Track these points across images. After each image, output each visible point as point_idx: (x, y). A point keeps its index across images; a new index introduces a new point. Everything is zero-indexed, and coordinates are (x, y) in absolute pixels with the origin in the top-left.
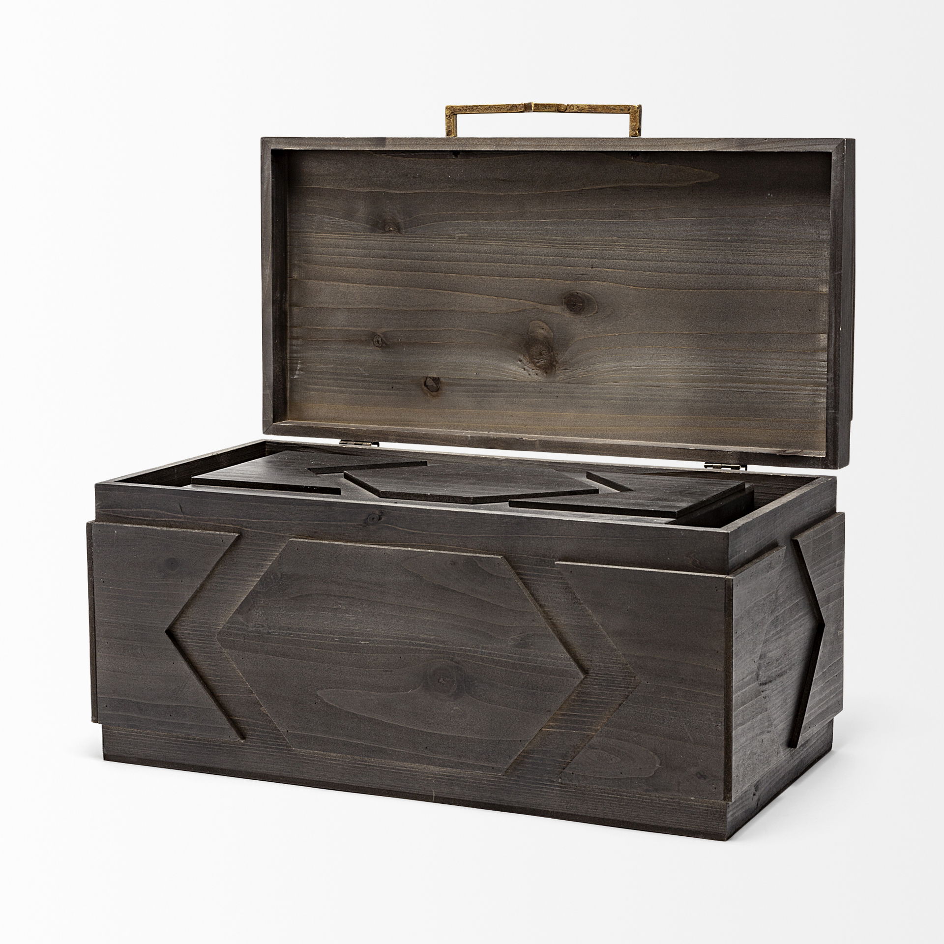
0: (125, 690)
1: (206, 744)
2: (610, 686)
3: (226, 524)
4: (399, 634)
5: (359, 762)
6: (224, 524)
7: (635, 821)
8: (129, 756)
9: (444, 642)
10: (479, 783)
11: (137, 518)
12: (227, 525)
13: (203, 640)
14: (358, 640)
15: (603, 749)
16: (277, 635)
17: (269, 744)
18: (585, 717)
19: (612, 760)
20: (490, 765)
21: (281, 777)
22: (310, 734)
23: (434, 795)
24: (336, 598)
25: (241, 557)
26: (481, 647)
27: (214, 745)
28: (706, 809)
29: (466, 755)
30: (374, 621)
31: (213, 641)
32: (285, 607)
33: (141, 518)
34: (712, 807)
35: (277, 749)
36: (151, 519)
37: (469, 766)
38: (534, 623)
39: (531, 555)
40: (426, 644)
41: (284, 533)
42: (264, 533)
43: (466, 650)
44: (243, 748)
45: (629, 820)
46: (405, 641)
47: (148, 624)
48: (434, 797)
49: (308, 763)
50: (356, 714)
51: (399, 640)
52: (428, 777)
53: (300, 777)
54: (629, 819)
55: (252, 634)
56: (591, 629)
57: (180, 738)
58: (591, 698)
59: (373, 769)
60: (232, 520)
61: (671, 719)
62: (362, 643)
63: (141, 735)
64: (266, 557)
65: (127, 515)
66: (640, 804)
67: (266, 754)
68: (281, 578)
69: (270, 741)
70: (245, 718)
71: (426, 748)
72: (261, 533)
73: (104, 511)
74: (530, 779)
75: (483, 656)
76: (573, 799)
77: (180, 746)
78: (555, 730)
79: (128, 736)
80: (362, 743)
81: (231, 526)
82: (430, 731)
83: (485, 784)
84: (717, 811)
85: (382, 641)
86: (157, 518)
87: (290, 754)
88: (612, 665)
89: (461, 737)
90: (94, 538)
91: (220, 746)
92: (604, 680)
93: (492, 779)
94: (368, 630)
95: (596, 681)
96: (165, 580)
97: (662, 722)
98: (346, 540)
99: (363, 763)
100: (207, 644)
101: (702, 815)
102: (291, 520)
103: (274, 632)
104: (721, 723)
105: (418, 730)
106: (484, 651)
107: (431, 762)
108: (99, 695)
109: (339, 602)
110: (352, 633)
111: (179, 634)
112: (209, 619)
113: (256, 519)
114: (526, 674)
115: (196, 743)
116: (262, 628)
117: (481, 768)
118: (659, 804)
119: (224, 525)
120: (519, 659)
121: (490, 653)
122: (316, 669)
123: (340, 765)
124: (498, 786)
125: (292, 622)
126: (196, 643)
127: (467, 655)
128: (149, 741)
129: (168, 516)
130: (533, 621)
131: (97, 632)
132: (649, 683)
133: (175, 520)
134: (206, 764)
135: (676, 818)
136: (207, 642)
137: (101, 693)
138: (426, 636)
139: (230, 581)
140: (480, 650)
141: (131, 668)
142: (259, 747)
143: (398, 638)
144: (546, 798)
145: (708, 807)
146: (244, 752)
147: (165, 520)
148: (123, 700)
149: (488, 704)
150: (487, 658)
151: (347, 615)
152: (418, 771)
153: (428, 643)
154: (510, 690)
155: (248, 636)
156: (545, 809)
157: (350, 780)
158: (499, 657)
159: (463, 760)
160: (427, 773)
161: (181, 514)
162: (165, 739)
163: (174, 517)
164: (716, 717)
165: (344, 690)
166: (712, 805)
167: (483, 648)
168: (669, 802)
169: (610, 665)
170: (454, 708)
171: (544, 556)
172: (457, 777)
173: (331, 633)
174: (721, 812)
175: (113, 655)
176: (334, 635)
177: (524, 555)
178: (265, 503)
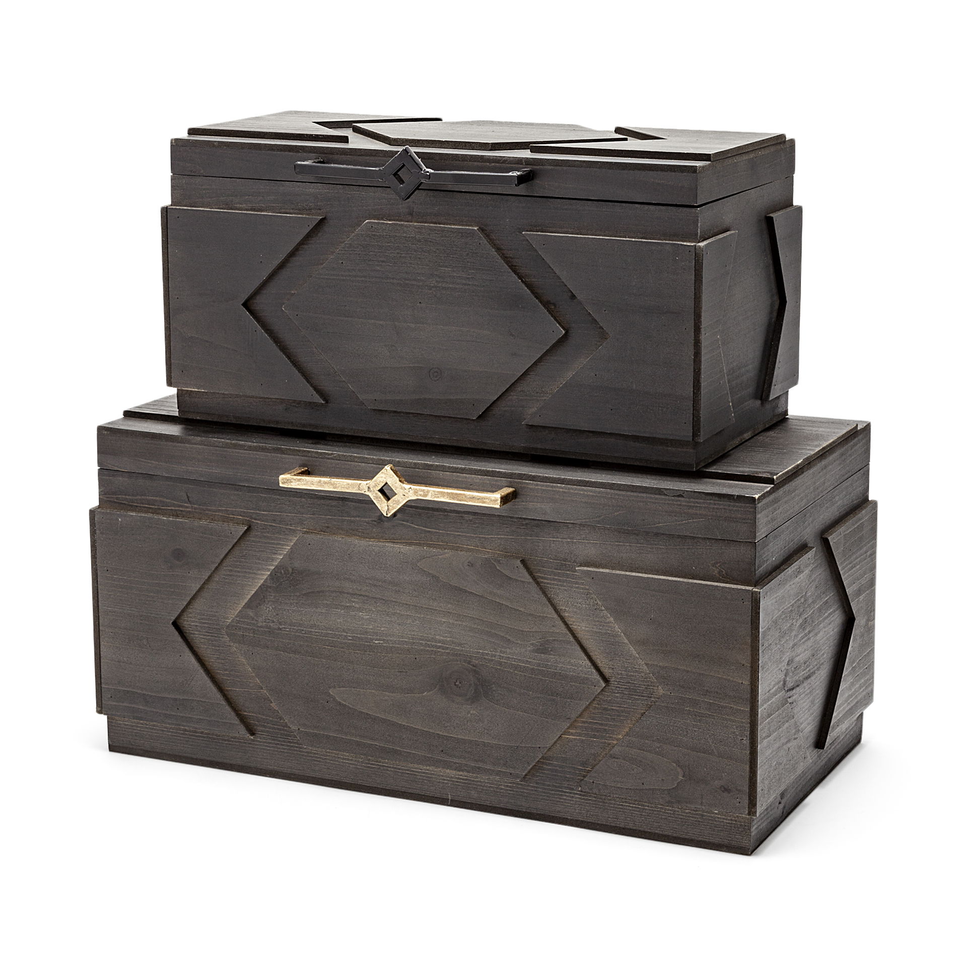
0: (130, 682)
1: (214, 739)
2: (633, 695)
4: (414, 635)
5: (373, 762)
6: (233, 515)
7: (656, 831)
8: (135, 747)
9: (462, 644)
10: (497, 788)
11: (142, 505)
12: (235, 517)
13: (211, 633)
14: (373, 639)
15: (624, 759)
16: (287, 631)
17: (279, 741)
18: (606, 725)
19: (633, 770)
20: (508, 771)
21: (292, 774)
22: (322, 733)
23: (450, 798)
24: (349, 596)
25: (251, 550)
26: (499, 651)
27: (223, 740)
28: (730, 822)
29: (483, 759)
30: (389, 621)
31: (222, 634)
32: (297, 603)
33: (146, 506)
34: (736, 821)
35: (288, 746)
36: (156, 507)
37: (486, 771)
38: (554, 628)
39: (551, 559)
40: (442, 646)
41: (295, 527)
42: (275, 526)
43: (483, 653)
44: (254, 744)
45: (650, 831)
46: (421, 641)
47: (153, 615)
48: (450, 801)
49: (319, 761)
50: (370, 714)
51: (415, 641)
52: (444, 780)
53: (312, 776)
54: (650, 829)
55: (262, 629)
56: (613, 636)
57: (187, 731)
58: (613, 706)
59: (388, 770)
60: (242, 512)
61: (695, 731)
62: (376, 642)
63: (147, 726)
64: (277, 551)
65: (132, 502)
66: (662, 815)
67: (277, 751)
68: (292, 573)
69: (281, 738)
70: (255, 713)
71: (442, 751)
72: (271, 526)
73: (107, 498)
74: (549, 785)
75: (501, 660)
76: (593, 807)
77: (187, 739)
78: (575, 737)
79: (133, 728)
80: (376, 743)
81: (240, 517)
82: (446, 734)
83: (502, 789)
84: (741, 825)
85: (397, 642)
86: (163, 506)
87: (302, 752)
88: (635, 674)
89: (477, 741)
90: (97, 526)
91: (229, 741)
92: (625, 688)
93: (510, 785)
94: (382, 629)
95: (618, 689)
96: (171, 570)
97: (685, 733)
99: (377, 763)
100: (216, 637)
101: (726, 829)
102: (303, 514)
103: (285, 628)
104: (747, 736)
105: (434, 733)
106: (502, 655)
107: (447, 765)
108: (103, 686)
109: (352, 600)
110: (366, 632)
111: (186, 626)
112: (217, 612)
113: (266, 511)
114: (546, 680)
115: (204, 737)
116: (273, 624)
117: (498, 773)
118: (681, 815)
119: (232, 516)
120: (539, 665)
121: (509, 657)
122: (328, 667)
123: (353, 764)
124: (517, 791)
125: (304, 619)
126: (204, 635)
127: (485, 658)
128: (156, 733)
129: (174, 505)
130: (553, 626)
131: (101, 621)
132: (672, 694)
133: (181, 509)
134: (214, 759)
135: (699, 831)
136: (216, 635)
137: (106, 684)
138: (442, 638)
139: (238, 574)
140: (498, 654)
141: (137, 659)
142: (270, 743)
143: (413, 639)
144: (565, 805)
145: (731, 820)
146: (254, 748)
147: (172, 509)
148: (128, 692)
149: (506, 710)
150: (505, 662)
151: (361, 614)
152: (434, 774)
153: (445, 645)
154: (529, 696)
155: (258, 630)
156: (564, 817)
157: (363, 780)
158: (517, 662)
159: (480, 765)
160: (442, 776)
161: (188, 503)
162: (172, 732)
163: (181, 506)
164: (740, 730)
165: (358, 690)
166: (736, 819)
167: (501, 652)
168: (692, 814)
169: (632, 674)
170: (471, 712)
171: (565, 560)
172: (473, 781)
173: (344, 631)
174: (745, 826)
175: (118, 645)
176: (347, 633)
177: (544, 558)
178: (275, 495)
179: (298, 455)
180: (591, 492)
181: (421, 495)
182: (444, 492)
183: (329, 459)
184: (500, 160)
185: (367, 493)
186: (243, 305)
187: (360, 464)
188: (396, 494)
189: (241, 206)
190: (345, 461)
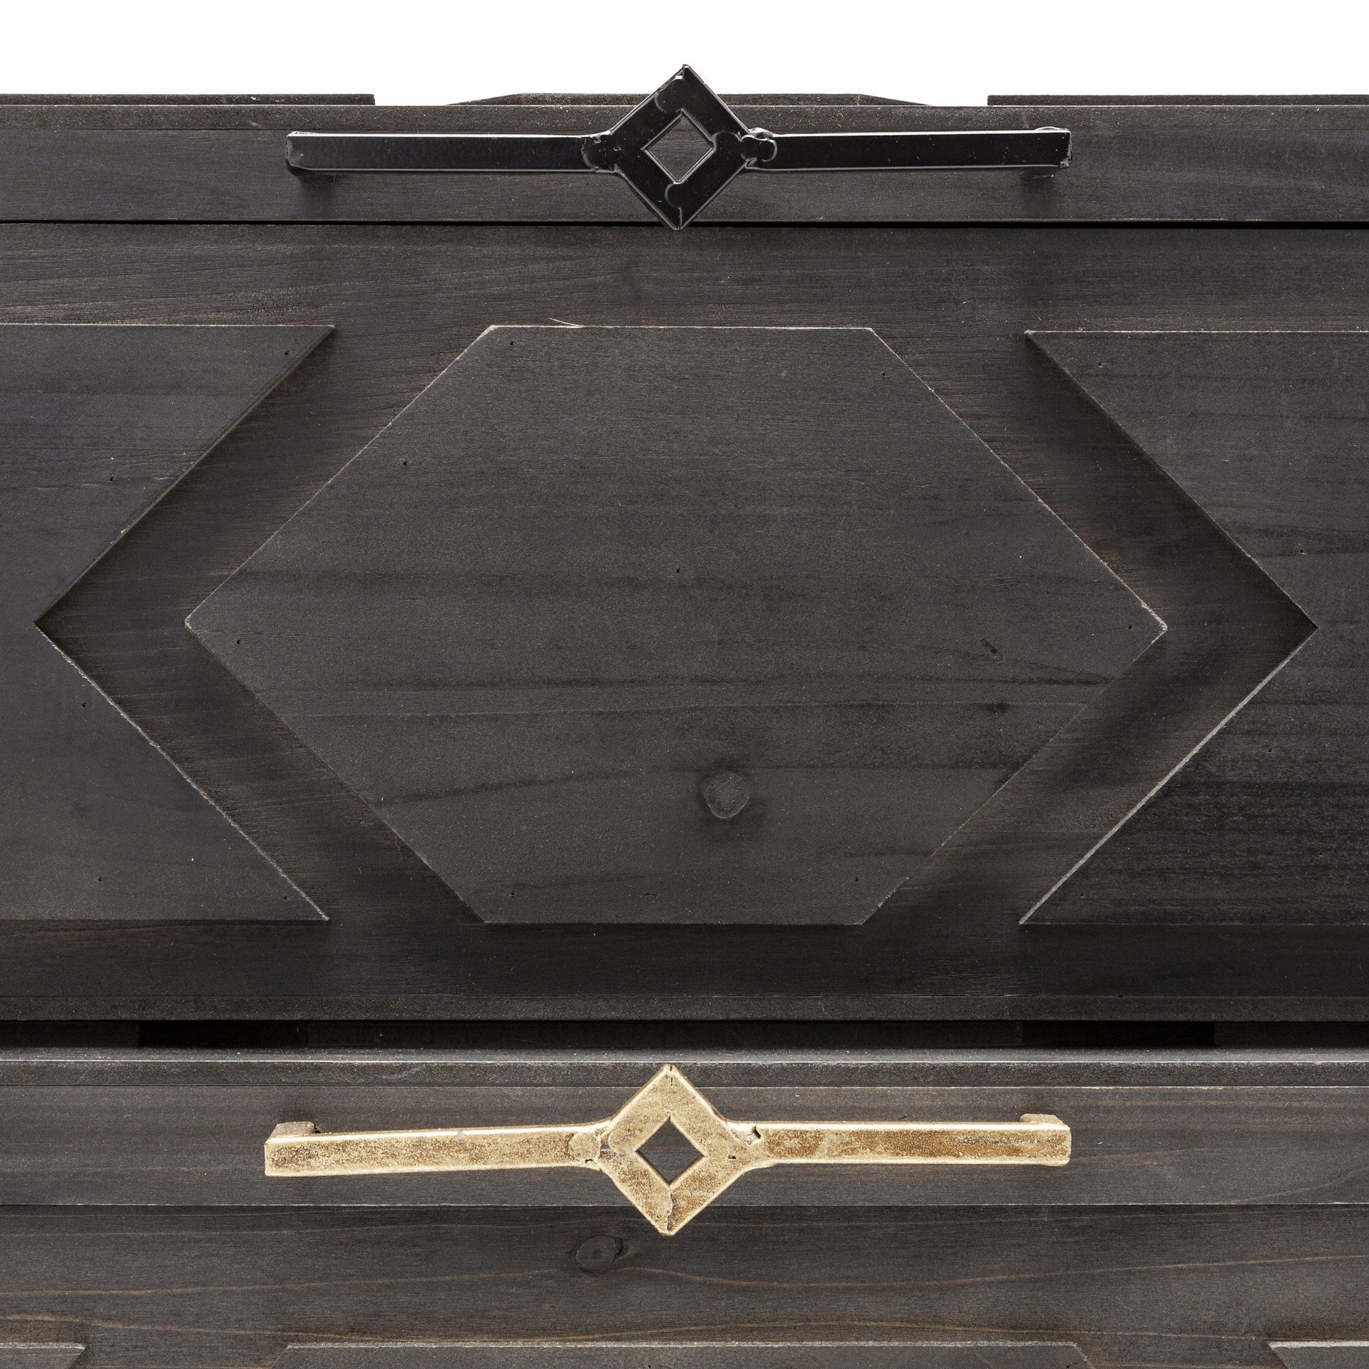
3: (25, 1312)
6: (19, 1313)
12: (29, 1318)
39: (1170, 1330)
41: (255, 1328)
42: (179, 1334)
60: (54, 1298)
72: (166, 1333)
81: (47, 1318)
98: (493, 1332)
119: (17, 1317)
171: (1218, 1328)
177: (1146, 1330)
178: (181, 1229)
179: (279, 1084)
180: (1313, 1098)
181: (791, 1151)
182: (877, 1133)
183: (390, 1084)
184: (947, 120)
185: (597, 1165)
186: (37, 623)
187: (505, 1090)
188: (702, 1156)
189: (29, 308)
190: (453, 1084)
